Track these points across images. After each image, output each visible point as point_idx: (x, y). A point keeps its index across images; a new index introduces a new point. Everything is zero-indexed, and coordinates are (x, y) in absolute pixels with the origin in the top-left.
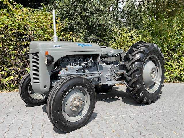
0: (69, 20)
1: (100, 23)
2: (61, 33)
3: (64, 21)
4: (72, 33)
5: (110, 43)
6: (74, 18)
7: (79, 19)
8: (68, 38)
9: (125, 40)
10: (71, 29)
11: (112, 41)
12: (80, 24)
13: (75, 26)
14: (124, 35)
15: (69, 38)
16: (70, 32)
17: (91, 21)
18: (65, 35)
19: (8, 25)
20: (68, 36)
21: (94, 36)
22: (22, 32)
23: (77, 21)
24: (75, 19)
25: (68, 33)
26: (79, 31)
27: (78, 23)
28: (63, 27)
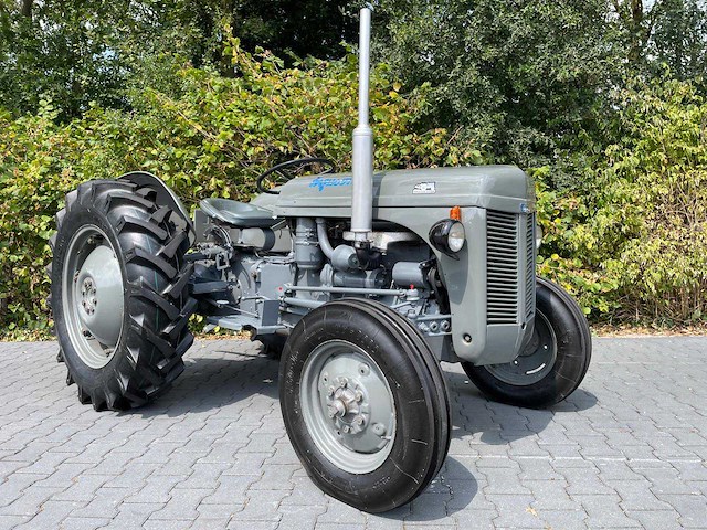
0: (434, 85)
1: (559, 78)
2: (406, 138)
3: (415, 91)
4: (444, 131)
5: (608, 152)
6: (451, 76)
7: (472, 76)
8: (429, 152)
9: (678, 135)
10: (444, 115)
11: (616, 147)
12: (478, 95)
13: (458, 105)
14: (674, 114)
15: (435, 152)
16: (437, 131)
17: (524, 74)
18: (420, 142)
19: (245, 129)
20: (431, 144)
21: (535, 132)
22: (282, 149)
23: (463, 83)
24: (455, 78)
25: (431, 132)
26: (472, 121)
27: (468, 90)
28: (412, 114)
